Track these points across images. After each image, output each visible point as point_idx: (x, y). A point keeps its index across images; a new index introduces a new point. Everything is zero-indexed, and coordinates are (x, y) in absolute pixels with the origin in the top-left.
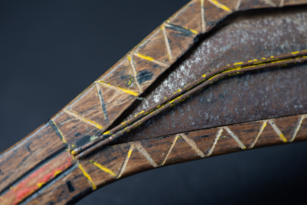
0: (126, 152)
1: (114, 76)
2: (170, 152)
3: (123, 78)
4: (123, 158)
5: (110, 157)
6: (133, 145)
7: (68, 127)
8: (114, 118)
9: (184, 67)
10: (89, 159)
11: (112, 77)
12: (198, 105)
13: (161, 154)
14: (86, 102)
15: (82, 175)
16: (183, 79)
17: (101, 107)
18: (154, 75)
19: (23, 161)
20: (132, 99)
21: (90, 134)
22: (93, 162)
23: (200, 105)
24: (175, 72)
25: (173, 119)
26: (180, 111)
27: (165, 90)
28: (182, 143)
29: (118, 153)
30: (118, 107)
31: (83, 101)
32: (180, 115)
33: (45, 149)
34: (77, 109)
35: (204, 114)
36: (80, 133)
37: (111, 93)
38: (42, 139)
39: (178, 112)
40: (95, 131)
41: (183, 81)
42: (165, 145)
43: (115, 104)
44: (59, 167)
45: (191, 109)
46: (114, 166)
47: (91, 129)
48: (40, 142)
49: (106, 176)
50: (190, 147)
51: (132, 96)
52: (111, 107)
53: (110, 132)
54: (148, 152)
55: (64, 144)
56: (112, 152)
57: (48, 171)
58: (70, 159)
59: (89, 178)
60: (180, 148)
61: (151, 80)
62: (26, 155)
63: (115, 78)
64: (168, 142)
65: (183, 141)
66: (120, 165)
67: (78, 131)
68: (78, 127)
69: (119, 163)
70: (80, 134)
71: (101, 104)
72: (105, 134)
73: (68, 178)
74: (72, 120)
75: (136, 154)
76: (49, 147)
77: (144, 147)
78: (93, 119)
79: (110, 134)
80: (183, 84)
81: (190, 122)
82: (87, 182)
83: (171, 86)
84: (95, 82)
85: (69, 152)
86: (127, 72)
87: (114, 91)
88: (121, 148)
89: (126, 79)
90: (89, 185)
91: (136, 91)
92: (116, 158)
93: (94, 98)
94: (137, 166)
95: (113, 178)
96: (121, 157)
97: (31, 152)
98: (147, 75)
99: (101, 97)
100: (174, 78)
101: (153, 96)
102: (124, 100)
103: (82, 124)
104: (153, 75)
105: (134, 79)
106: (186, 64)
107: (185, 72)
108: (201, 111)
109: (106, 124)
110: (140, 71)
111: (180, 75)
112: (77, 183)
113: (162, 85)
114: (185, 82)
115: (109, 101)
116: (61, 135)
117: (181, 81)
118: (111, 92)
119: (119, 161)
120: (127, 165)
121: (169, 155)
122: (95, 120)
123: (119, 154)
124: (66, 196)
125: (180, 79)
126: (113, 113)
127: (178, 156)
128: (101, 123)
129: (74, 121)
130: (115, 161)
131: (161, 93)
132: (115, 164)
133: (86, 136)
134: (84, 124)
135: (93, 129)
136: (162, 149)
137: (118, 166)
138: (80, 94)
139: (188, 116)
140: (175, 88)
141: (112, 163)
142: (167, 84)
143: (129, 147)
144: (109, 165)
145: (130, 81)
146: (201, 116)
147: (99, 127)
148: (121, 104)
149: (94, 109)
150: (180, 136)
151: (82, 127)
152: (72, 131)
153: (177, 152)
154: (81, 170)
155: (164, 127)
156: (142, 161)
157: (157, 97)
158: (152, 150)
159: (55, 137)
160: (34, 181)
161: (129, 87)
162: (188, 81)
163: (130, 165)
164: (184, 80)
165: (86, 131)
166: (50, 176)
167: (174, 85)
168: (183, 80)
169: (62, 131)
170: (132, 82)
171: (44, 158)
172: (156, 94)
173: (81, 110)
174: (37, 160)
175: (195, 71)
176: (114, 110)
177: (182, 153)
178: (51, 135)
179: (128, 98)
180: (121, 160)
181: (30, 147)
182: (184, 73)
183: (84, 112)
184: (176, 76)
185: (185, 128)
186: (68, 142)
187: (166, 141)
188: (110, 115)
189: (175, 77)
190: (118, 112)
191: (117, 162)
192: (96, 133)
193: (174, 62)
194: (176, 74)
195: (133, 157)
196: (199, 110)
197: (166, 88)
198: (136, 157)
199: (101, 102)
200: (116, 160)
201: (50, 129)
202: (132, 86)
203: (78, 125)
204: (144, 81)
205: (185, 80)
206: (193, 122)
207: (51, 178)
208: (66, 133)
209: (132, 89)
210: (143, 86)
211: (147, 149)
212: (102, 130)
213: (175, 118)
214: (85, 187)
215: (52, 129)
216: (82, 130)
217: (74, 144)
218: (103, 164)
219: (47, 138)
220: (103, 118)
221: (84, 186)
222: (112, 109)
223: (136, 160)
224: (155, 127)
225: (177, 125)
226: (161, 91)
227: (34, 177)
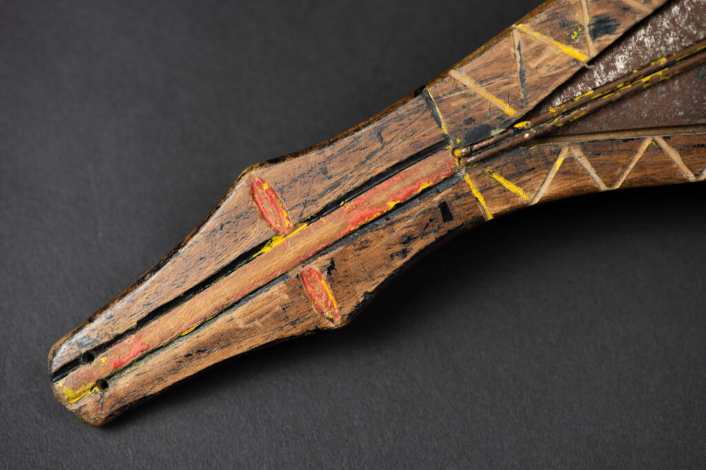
0: (552, 160)
1: (548, 20)
2: (632, 166)
3: (564, 25)
4: (546, 171)
5: (523, 166)
6: (567, 149)
7: (454, 104)
8: (537, 98)
9: (679, 9)
10: (486, 167)
11: (545, 21)
12: (694, 82)
13: (616, 169)
14: (492, 62)
15: (470, 194)
16: (674, 31)
17: (517, 75)
18: (621, 26)
19: (368, 158)
20: (574, 66)
21: (491, 122)
22: (490, 173)
23: (697, 82)
24: (660, 16)
25: (645, 102)
26: (659, 90)
27: (637, 47)
28: (656, 153)
29: (539, 160)
30: (548, 78)
31: (487, 61)
32: (658, 96)
33: (408, 141)
34: (473, 74)
35: (702, 98)
36: (474, 118)
37: (539, 51)
38: (405, 121)
39: (656, 91)
40: (501, 118)
41: (672, 35)
42: (624, 156)
43: (543, 71)
44: (429, 177)
45: (680, 87)
46: (528, 183)
47: (494, 114)
48: (401, 127)
49: (512, 199)
50: (671, 162)
51: (575, 60)
52: (535, 77)
53: (527, 124)
54: (592, 164)
55: (444, 135)
56: (527, 158)
57: (408, 182)
58: (450, 165)
59: (481, 199)
60: (652, 163)
61: (614, 34)
62: (374, 148)
63: (549, 23)
64: (631, 150)
65: (659, 151)
66: (539, 183)
67: (471, 115)
68: (472, 107)
69: (537, 178)
70: (474, 120)
71: (519, 69)
72: (517, 126)
73: (443, 197)
74: (463, 92)
75: (570, 166)
76: (416, 137)
77: (585, 155)
78: (499, 96)
79: (526, 127)
80: (671, 40)
81: (675, 111)
82: (476, 207)
83: (649, 42)
84: (514, 26)
85: (450, 151)
86: (572, 15)
87: (544, 49)
88: (544, 153)
89: (569, 28)
90: (480, 212)
91: (584, 52)
92: (533, 169)
93: (506, 57)
94: (569, 187)
95: (525, 203)
96: (543, 169)
97: (384, 144)
98: (608, 24)
99: (521, 55)
100: (656, 27)
101: (615, 55)
102: (560, 67)
103: (479, 103)
104: (618, 25)
105: (583, 30)
106: (683, 3)
107: (679, 18)
108: (699, 92)
109: (522, 107)
110: (596, 16)
111: (668, 22)
112: (458, 206)
113: (633, 38)
114: (676, 37)
115: (533, 65)
116: (440, 119)
117: (670, 34)
118: (539, 48)
119: (538, 175)
120: (552, 184)
121: (630, 173)
122: (504, 98)
123: (540, 163)
124: (436, 228)
125: (668, 31)
126: (537, 89)
127: (646, 175)
128: (513, 105)
129: (464, 96)
130: (531, 175)
131: (630, 51)
132: (530, 180)
133: (483, 126)
134: (483, 103)
135: (498, 114)
136: (619, 161)
137: (536, 184)
138: (484, 46)
139: (674, 99)
140: (656, 47)
141: (525, 178)
142: (642, 37)
143: (558, 153)
144: (520, 181)
145: (575, 33)
146: (696, 102)
147: (510, 112)
148: (554, 72)
149: (505, 78)
150: (653, 140)
151: (479, 109)
152: (459, 114)
153: (645, 169)
154: (468, 185)
155: (628, 114)
156: (580, 179)
157: (622, 58)
158: (600, 160)
159: (429, 121)
160: (384, 197)
161: (573, 42)
162: (682, 36)
163: (558, 183)
164: (675, 34)
165: (485, 117)
166: (412, 191)
167: (656, 39)
168: (672, 32)
169: (442, 112)
170: (579, 35)
171: (405, 157)
172: (622, 53)
173: (481, 76)
174: (392, 160)
175: (698, 18)
176: (540, 84)
177: (654, 172)
178: (423, 117)
179: (568, 63)
180: (542, 174)
181: (383, 134)
182: (676, 20)
183: (486, 80)
184: (662, 23)
185: (666, 120)
186: (451, 133)
187: (628, 147)
188: (533, 92)
189: (659, 25)
190: (547, 87)
191: (534, 177)
192: (503, 122)
193: (660, 5)
194: (663, 20)
195: (564, 170)
196: (695, 91)
197: (641, 44)
198: (570, 170)
199: (519, 65)
200: (533, 173)
201: (422, 105)
202: (577, 41)
203: (473, 103)
204: (602, 35)
205: (677, 33)
206: (680, 110)
207: (414, 194)
208: (449, 116)
209: (577, 46)
210: (597, 45)
211: (591, 159)
212: (513, 118)
213: (648, 101)
214: (472, 215)
215: (425, 106)
216: (477, 113)
217: (460, 138)
218: (508, 178)
219: (413, 122)
220: (519, 95)
221: (471, 213)
222: (536, 81)
223: (568, 177)
224: (611, 114)
225: (651, 112)
226: (630, 48)
227: (384, 190)
